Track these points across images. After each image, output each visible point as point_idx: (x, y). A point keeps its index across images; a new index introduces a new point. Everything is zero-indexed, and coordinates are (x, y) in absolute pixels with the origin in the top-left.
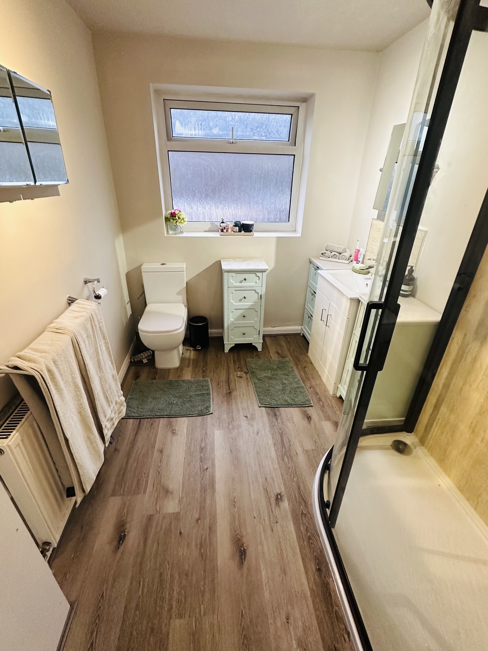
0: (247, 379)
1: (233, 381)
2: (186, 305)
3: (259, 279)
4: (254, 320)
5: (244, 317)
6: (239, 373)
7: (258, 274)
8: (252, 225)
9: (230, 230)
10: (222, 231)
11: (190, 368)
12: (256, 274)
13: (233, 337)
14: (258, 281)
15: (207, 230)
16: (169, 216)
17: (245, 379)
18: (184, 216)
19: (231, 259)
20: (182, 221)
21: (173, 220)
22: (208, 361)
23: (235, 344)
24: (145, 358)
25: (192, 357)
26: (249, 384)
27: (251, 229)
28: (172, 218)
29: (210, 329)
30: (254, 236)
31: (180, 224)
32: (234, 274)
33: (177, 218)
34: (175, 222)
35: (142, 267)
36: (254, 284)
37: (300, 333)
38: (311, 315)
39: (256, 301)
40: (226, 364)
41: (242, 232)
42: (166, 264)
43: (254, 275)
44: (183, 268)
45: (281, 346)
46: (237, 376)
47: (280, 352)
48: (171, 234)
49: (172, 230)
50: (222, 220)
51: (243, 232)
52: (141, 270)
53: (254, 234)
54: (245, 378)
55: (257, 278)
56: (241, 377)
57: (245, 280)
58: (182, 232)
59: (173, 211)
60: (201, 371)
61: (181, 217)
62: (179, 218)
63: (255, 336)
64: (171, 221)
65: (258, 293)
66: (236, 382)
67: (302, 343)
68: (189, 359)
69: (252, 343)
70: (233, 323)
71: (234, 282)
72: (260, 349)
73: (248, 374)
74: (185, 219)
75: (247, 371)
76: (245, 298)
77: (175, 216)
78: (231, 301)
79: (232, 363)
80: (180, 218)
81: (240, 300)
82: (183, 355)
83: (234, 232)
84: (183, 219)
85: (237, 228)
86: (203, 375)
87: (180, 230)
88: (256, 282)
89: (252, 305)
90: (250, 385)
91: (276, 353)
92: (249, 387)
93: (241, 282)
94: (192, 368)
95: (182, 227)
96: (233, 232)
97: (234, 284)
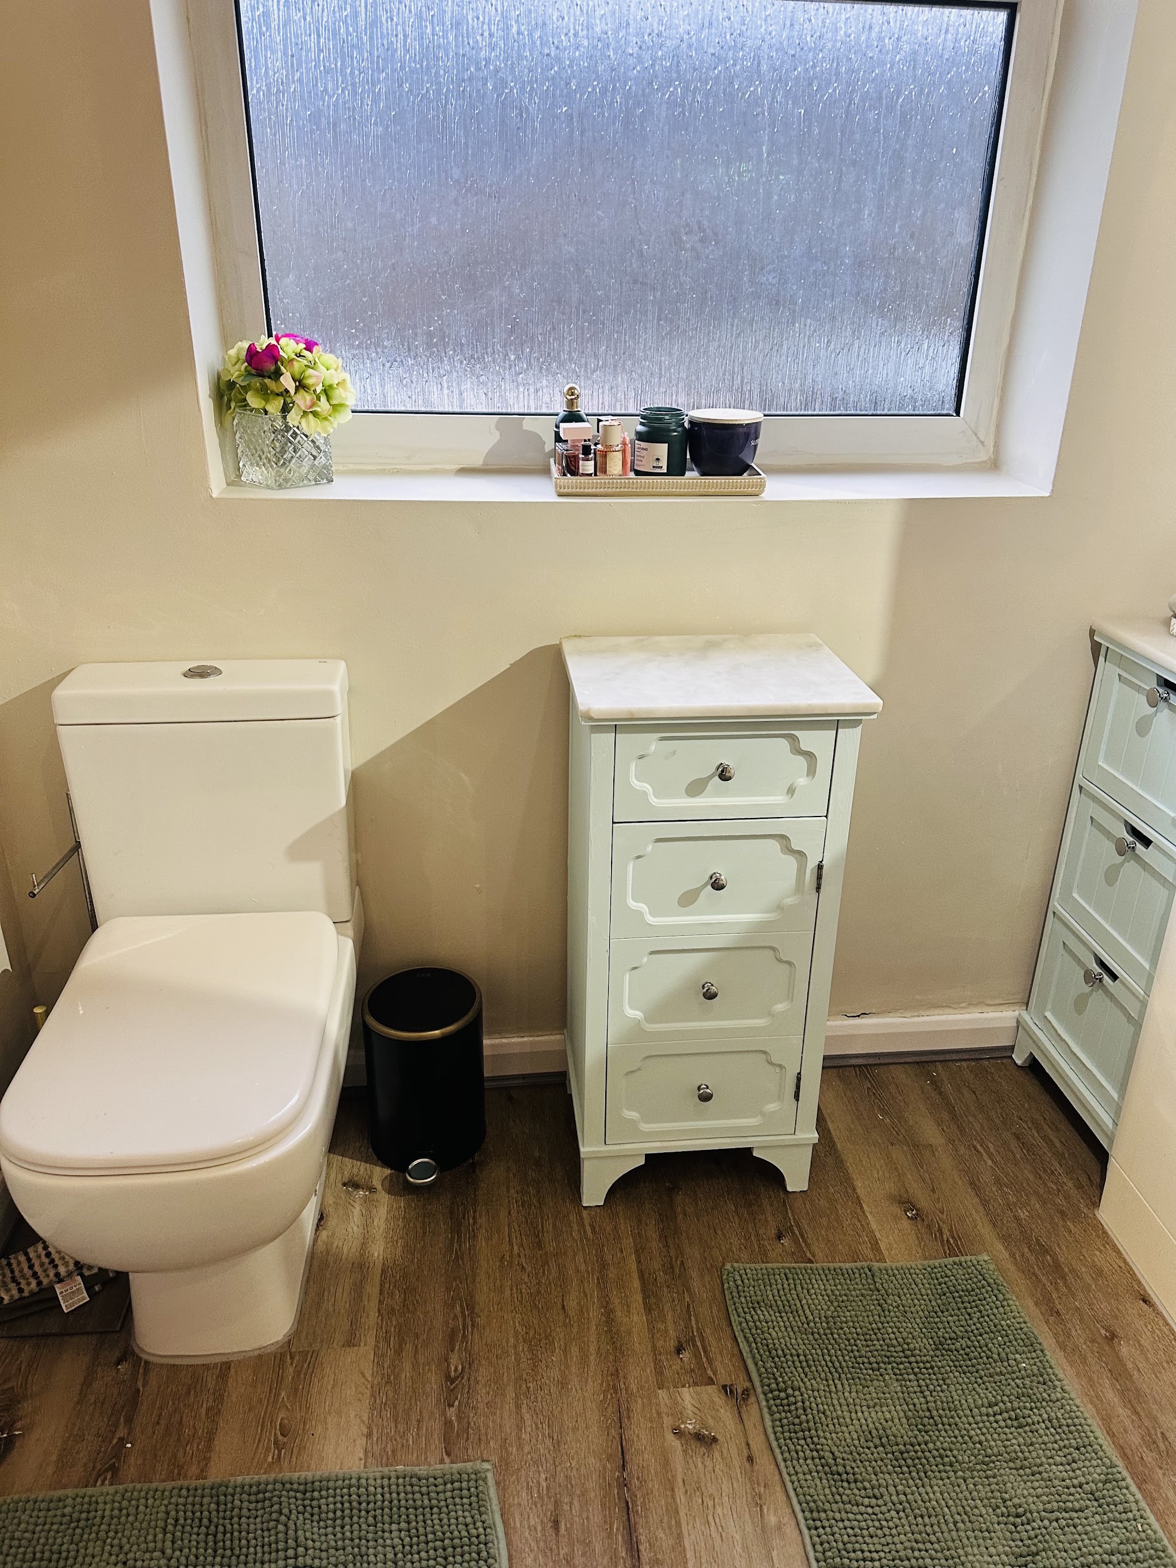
0: (750, 1459)
1: (654, 1485)
2: (345, 913)
3: (811, 771)
4: (770, 1014)
5: (710, 996)
6: (687, 1396)
7: (808, 739)
8: (749, 433)
9: (615, 464)
10: (571, 467)
11: (366, 1350)
12: (793, 739)
13: (633, 1115)
14: (802, 781)
15: (478, 462)
16: (236, 372)
17: (737, 1461)
18: (333, 377)
19: (623, 640)
20: (323, 406)
21: (265, 393)
22: (483, 1296)
23: (648, 1157)
24: (70, 1274)
25: (378, 1251)
26: (772, 1519)
27: (744, 456)
28: (256, 382)
29: (492, 1034)
30: (767, 495)
31: (309, 426)
32: (651, 742)
33: (287, 382)
34: (274, 407)
35: (60, 693)
36: (780, 799)
37: (1012, 1048)
38: (1102, 964)
39: (789, 901)
40: (595, 1314)
41: (688, 474)
42: (217, 671)
43: (784, 744)
44: (329, 695)
45: (917, 1147)
46: (678, 1433)
47: (923, 1201)
48: (253, 484)
49: (259, 458)
50: (571, 403)
51: (692, 475)
52: (51, 715)
53: (762, 486)
54: (731, 1448)
55: (802, 762)
56: (704, 1440)
57: (724, 775)
58: (325, 476)
59: (263, 342)
60: (434, 1381)
61: (313, 378)
62: (301, 385)
63: (772, 1107)
64: (253, 401)
65: (800, 855)
66: (681, 1497)
67: (1038, 1128)
68: (361, 1266)
69: (749, 1150)
70: (636, 1032)
71: (649, 789)
72: (797, 1180)
73: (752, 1412)
74: (338, 395)
75: (741, 1385)
76: (717, 885)
77: (277, 374)
78: (632, 904)
79: (637, 1299)
80: (309, 382)
81: (688, 899)
82: (324, 1234)
83: (638, 473)
84: (327, 391)
85: (662, 450)
86: (448, 1423)
87: (307, 462)
88: (791, 791)
89: (762, 927)
90: (779, 1527)
91: (896, 1209)
92: (776, 1542)
93: (696, 788)
94: (379, 1356)
95: (320, 442)
96: (632, 475)
97: (654, 800)
